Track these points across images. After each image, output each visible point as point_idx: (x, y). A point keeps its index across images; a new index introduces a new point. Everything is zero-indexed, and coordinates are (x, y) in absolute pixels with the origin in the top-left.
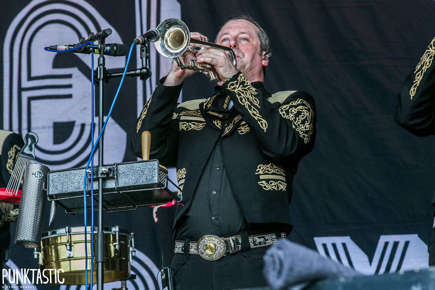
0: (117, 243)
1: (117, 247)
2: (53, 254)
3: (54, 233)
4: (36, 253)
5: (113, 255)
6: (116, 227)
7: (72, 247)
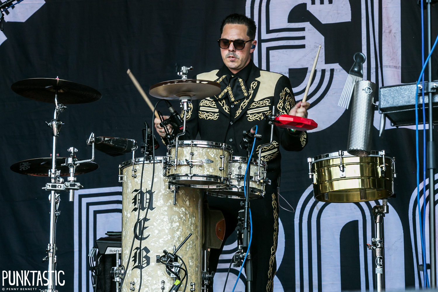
0: (384, 165)
1: (384, 169)
2: (327, 174)
3: (327, 156)
4: (310, 173)
5: (380, 175)
6: (382, 151)
7: (345, 168)
